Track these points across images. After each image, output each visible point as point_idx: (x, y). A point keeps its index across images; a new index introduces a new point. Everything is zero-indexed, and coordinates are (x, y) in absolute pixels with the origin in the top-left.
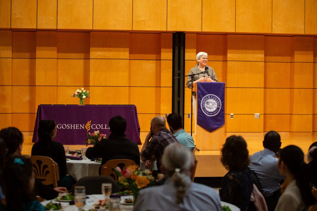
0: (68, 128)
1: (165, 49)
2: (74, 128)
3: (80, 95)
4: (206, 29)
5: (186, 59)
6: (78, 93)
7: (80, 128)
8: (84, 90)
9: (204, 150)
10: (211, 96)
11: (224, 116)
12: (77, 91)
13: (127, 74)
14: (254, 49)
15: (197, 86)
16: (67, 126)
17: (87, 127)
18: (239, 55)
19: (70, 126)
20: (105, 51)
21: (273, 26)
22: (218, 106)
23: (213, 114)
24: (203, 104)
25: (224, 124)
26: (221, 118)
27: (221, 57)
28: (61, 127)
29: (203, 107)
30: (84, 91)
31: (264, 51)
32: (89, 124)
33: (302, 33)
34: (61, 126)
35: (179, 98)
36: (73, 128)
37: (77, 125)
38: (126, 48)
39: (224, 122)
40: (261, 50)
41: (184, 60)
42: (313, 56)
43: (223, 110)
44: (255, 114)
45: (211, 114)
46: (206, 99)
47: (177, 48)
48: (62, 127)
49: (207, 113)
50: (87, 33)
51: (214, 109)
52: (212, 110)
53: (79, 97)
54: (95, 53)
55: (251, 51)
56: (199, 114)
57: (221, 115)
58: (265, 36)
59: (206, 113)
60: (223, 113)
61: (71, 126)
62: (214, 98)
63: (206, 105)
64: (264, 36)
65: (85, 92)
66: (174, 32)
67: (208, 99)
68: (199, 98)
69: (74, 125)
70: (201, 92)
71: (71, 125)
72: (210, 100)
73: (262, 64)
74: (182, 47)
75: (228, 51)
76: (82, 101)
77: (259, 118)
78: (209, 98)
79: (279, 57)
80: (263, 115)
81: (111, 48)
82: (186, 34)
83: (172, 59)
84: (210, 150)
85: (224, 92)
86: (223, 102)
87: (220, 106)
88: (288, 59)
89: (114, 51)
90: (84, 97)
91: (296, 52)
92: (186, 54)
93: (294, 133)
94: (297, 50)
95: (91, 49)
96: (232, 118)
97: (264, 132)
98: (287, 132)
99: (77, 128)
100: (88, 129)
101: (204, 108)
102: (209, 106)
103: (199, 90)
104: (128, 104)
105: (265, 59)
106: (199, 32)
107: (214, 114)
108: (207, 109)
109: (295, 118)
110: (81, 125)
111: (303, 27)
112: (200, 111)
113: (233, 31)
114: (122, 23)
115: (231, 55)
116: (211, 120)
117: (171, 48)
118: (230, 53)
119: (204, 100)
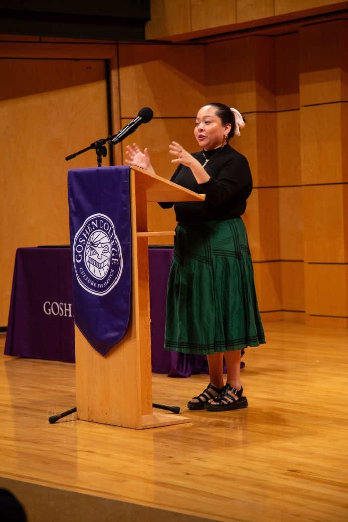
0: (62, 313)
2: (71, 315)
9: (93, 422)
10: (99, 219)
15: (69, 185)
16: (60, 308)
22: (112, 257)
23: (104, 289)
24: (80, 249)
28: (50, 310)
29: (76, 263)
34: (51, 307)
45: (101, 286)
46: (89, 232)
48: (51, 312)
49: (88, 285)
51: (106, 269)
52: (103, 274)
57: (124, 292)
59: (85, 282)
61: (66, 310)
62: (106, 227)
63: (88, 252)
67: (94, 229)
71: (65, 304)
72: (97, 236)
78: (96, 229)
84: (107, 424)
87: (117, 257)
101: (81, 266)
102: (95, 257)
103: (71, 199)
107: (106, 288)
108: (92, 269)
119: (85, 236)
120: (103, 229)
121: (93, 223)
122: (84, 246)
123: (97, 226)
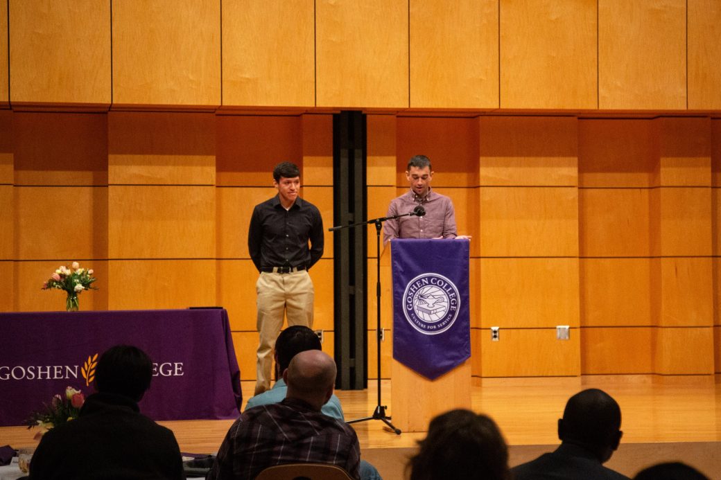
0: (31, 376)
1: (314, 158)
2: (48, 378)
3: (67, 283)
4: (419, 102)
5: (369, 182)
6: (62, 276)
7: (65, 376)
8: (80, 267)
9: (414, 432)
10: (429, 278)
11: (468, 333)
12: (59, 271)
13: (211, 225)
14: (551, 154)
15: (392, 251)
16: (28, 372)
17: (86, 372)
18: (511, 170)
19: (36, 371)
20: (150, 163)
21: (601, 91)
22: (450, 305)
23: (438, 329)
24: (410, 300)
25: (470, 356)
26: (460, 341)
27: (463, 178)
28: (8, 375)
29: (408, 310)
30: (79, 271)
31: (576, 159)
32: (92, 363)
33: (681, 106)
34: (10, 372)
35: (352, 287)
36: (44, 376)
37: (55, 367)
38: (208, 154)
39: (470, 350)
40: (569, 156)
41: (365, 187)
42: (710, 169)
43: (464, 316)
44: (558, 327)
45: (431, 327)
46: (417, 286)
47: (344, 153)
48: (11, 376)
49: (420, 327)
50: (100, 115)
51: (441, 315)
52: (435, 318)
53: (64, 289)
54: (122, 170)
55: (543, 159)
56: (397, 328)
57: (460, 331)
58: (579, 118)
59: (417, 325)
60: (465, 324)
61: (40, 372)
62: (440, 283)
63: (416, 302)
64: (575, 119)
65: (82, 274)
66: (334, 112)
67: (423, 285)
68: (397, 285)
69: (48, 368)
70: (402, 266)
71: (40, 368)
72: (427, 290)
73: (574, 192)
74: (358, 152)
75: (482, 160)
76: (73, 300)
77: (567, 338)
78: (426, 284)
79: (617, 176)
80: (578, 331)
81: (167, 157)
82: (368, 116)
83: (332, 184)
85: (467, 266)
86: (464, 295)
87: (456, 305)
88: (643, 178)
89: (174, 165)
90: (79, 287)
91: (663, 160)
92: (369, 170)
93: (665, 377)
94: (666, 155)
95: (111, 157)
96: (494, 339)
97: (582, 375)
98: (644, 376)
99: (56, 377)
100: (89, 378)
101: (411, 313)
102: (425, 306)
103: (396, 262)
104: (214, 305)
105: (580, 179)
106: (403, 110)
107: (441, 328)
108: (420, 315)
109: (666, 336)
110: (68, 367)
111: (681, 91)
112: (402, 322)
113: (491, 104)
114: (193, 87)
115: (488, 171)
116: (432, 345)
117: (329, 155)
118: (487, 165)
119: (412, 290)
120: (436, 285)
121: (423, 280)
122: (413, 298)
123: (427, 283)
